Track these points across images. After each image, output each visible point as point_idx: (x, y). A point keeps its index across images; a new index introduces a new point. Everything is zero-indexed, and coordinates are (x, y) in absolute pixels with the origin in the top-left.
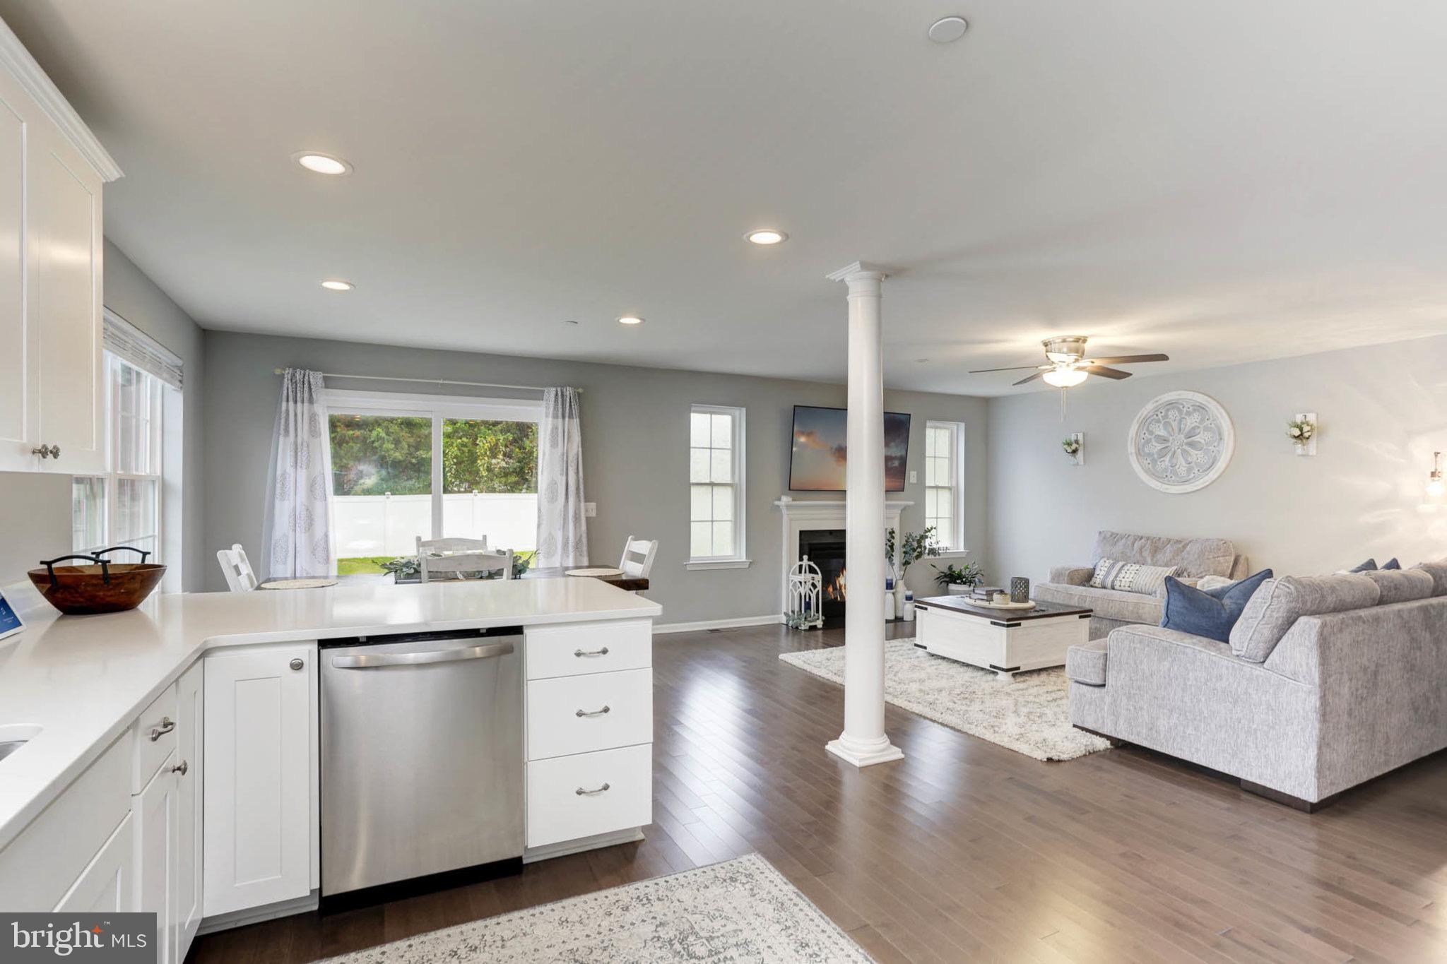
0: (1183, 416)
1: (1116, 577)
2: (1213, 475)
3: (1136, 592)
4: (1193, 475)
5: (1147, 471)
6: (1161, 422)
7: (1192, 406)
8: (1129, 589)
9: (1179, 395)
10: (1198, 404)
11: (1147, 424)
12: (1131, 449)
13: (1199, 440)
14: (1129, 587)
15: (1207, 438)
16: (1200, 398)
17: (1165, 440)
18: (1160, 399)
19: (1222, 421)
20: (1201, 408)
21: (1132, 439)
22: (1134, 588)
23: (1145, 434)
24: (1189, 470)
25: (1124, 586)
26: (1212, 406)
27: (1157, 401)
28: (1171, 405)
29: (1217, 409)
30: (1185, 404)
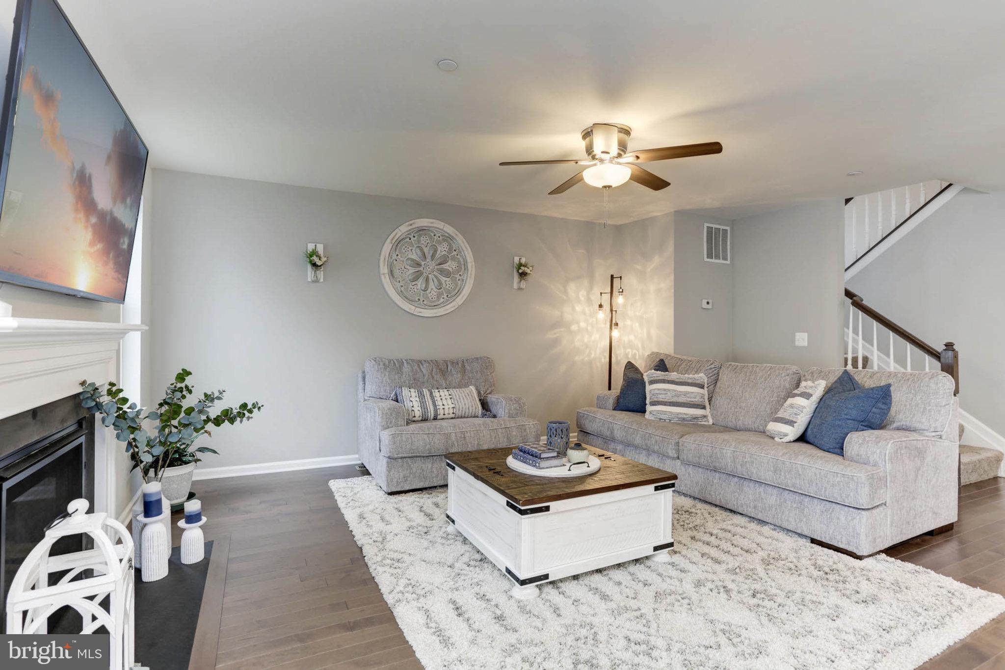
0: (434, 243)
1: (435, 405)
2: (460, 300)
3: (461, 417)
4: (442, 300)
5: (401, 293)
6: (413, 246)
7: (442, 236)
8: (453, 416)
9: (432, 223)
10: (447, 235)
11: (399, 246)
12: (384, 269)
13: (447, 268)
14: (453, 413)
15: (453, 267)
16: (450, 230)
17: (418, 264)
18: (414, 223)
19: (467, 255)
20: (448, 239)
21: (385, 259)
22: (458, 413)
23: (397, 255)
24: (439, 296)
25: (449, 414)
26: (461, 241)
27: (411, 225)
28: (421, 230)
29: (463, 242)
30: (436, 232)
